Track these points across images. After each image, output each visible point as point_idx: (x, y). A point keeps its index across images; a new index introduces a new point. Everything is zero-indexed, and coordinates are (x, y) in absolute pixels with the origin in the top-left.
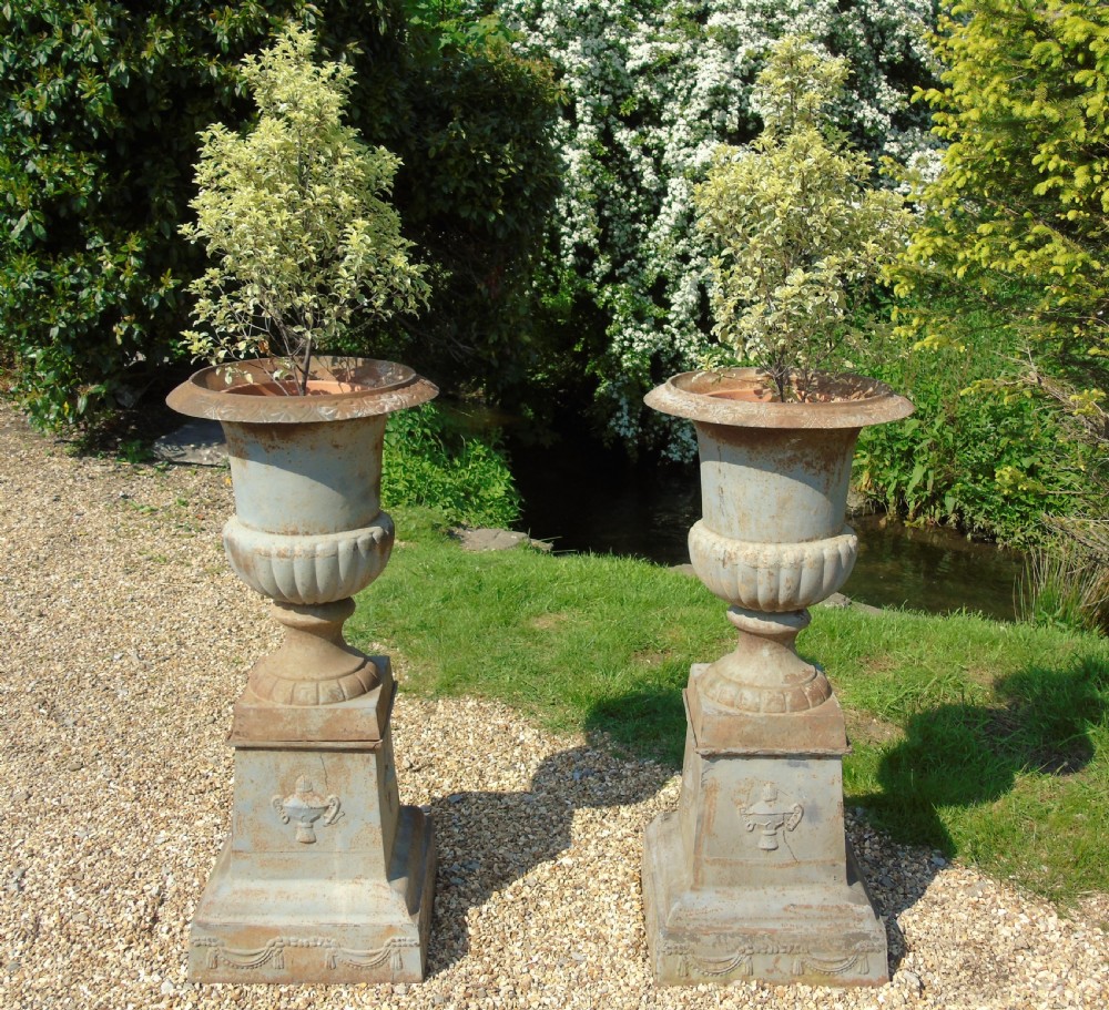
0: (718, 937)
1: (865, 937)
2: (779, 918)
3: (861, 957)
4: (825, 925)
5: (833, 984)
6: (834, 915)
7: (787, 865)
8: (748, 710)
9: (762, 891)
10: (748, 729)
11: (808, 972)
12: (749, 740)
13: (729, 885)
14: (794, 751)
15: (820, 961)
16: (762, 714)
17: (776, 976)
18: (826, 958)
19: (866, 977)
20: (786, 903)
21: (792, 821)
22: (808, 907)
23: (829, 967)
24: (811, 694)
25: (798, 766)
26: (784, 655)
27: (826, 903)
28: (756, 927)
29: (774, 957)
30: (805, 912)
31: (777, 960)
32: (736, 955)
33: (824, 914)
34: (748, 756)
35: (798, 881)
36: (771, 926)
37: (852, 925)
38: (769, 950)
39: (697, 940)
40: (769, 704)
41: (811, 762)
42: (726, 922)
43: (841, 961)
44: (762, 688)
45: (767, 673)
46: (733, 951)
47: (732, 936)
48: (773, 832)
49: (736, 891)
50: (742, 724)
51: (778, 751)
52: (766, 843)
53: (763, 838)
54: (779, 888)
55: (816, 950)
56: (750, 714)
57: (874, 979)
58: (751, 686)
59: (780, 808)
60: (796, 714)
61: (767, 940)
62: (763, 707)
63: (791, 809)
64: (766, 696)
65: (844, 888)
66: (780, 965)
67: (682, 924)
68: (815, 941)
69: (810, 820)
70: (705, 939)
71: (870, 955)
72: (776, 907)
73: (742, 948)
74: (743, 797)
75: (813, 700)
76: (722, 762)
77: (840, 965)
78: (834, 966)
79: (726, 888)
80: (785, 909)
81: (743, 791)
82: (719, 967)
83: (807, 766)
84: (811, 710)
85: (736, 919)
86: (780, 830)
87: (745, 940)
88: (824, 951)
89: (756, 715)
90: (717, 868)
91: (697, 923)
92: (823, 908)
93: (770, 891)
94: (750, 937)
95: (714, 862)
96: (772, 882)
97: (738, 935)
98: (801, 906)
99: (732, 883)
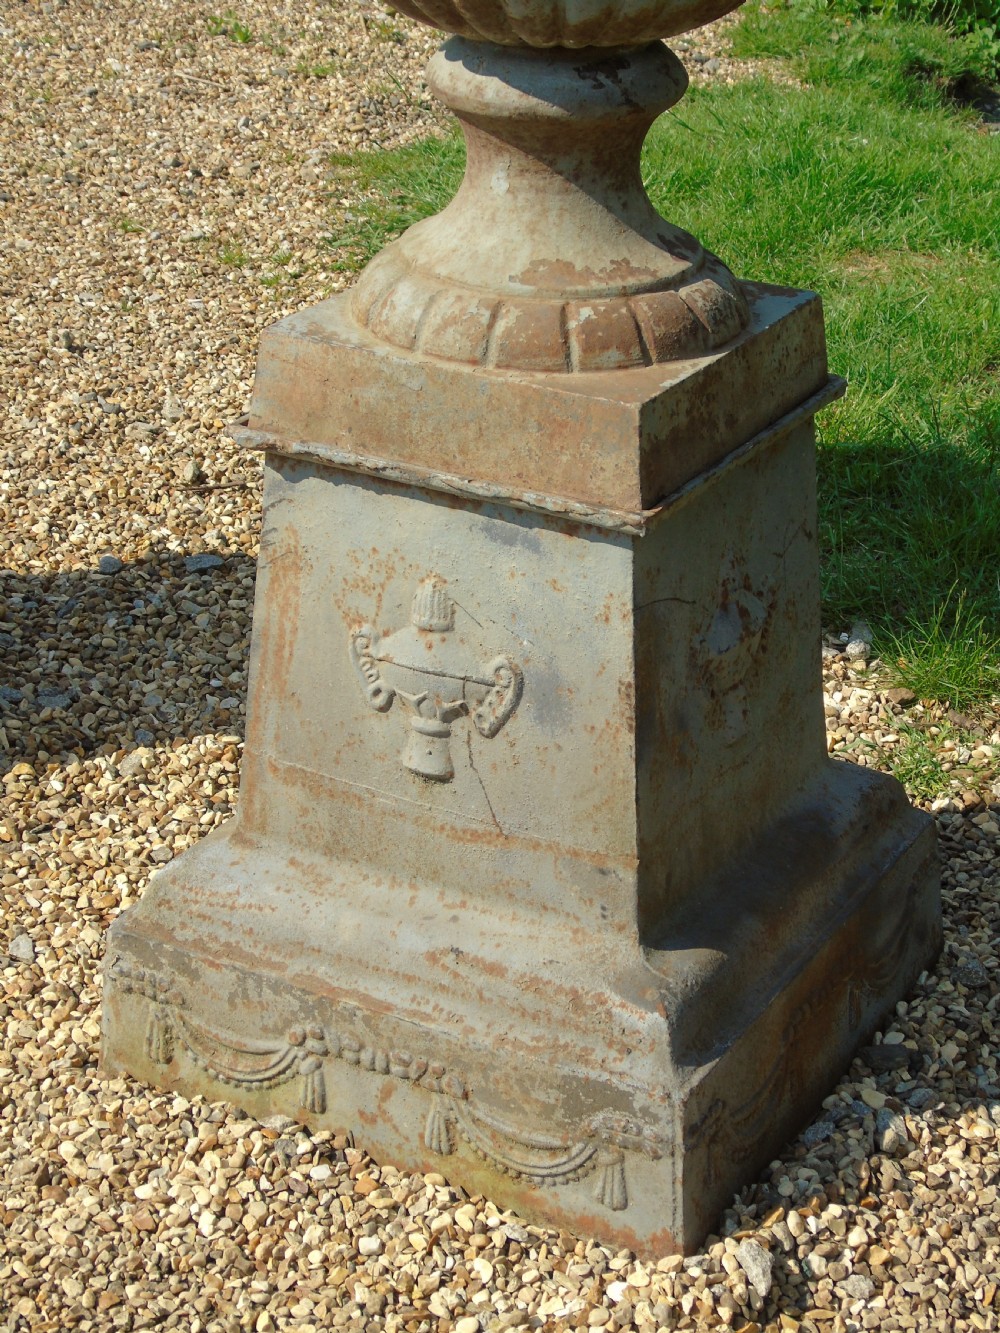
0: (241, 981)
1: (620, 1100)
2: (410, 979)
3: (604, 1157)
4: (526, 1033)
5: (528, 1210)
6: (558, 1013)
7: (476, 836)
8: (388, 339)
9: (408, 893)
10: (371, 394)
11: (463, 1150)
12: (372, 431)
13: (328, 851)
14: (479, 488)
15: (494, 1135)
16: (418, 357)
17: (380, 1136)
18: (510, 1129)
19: (619, 1220)
20: (443, 942)
21: (491, 709)
22: (495, 969)
23: (517, 1158)
24: (588, 328)
25: (510, 541)
26: (554, 202)
27: (546, 974)
28: (343, 983)
29: (379, 1080)
30: (481, 980)
31: (387, 1093)
32: (282, 1044)
33: (529, 1000)
34: (378, 482)
35: (505, 891)
36: (382, 991)
37: (597, 1056)
38: (365, 1057)
39: (194, 975)
40: (439, 331)
41: (548, 537)
42: (275, 947)
43: (552, 1150)
44: (449, 281)
45: (488, 242)
46: (279, 1032)
47: (277, 987)
48: (435, 725)
49: (341, 873)
50: (355, 377)
51: (442, 478)
52: (418, 756)
53: (414, 737)
54: (453, 897)
55: (490, 1097)
56: (383, 349)
57: (642, 1234)
58: (428, 274)
59: (457, 659)
60: (514, 377)
61: (360, 1027)
62: (426, 334)
63: (487, 671)
64: (446, 306)
65: (627, 950)
66: (394, 1107)
67: (170, 919)
68: (484, 1069)
69: (540, 719)
70: (210, 975)
71: (632, 1160)
72: (412, 942)
73: (297, 1029)
74: (365, 604)
75: (587, 349)
76: (313, 483)
77: (547, 1161)
78: (533, 1159)
79: (319, 859)
80: (433, 957)
81: (361, 585)
82: (244, 1065)
83: (534, 546)
84: (576, 376)
85: (300, 947)
86: (459, 726)
87: (307, 1011)
88: (505, 1107)
89: (397, 356)
90: (297, 793)
91: (205, 929)
92: (533, 984)
93: (428, 897)
94: (321, 1002)
95: (291, 776)
96: (435, 875)
97: (289, 989)
98: (476, 963)
99: (335, 849)
